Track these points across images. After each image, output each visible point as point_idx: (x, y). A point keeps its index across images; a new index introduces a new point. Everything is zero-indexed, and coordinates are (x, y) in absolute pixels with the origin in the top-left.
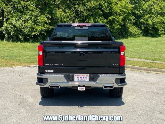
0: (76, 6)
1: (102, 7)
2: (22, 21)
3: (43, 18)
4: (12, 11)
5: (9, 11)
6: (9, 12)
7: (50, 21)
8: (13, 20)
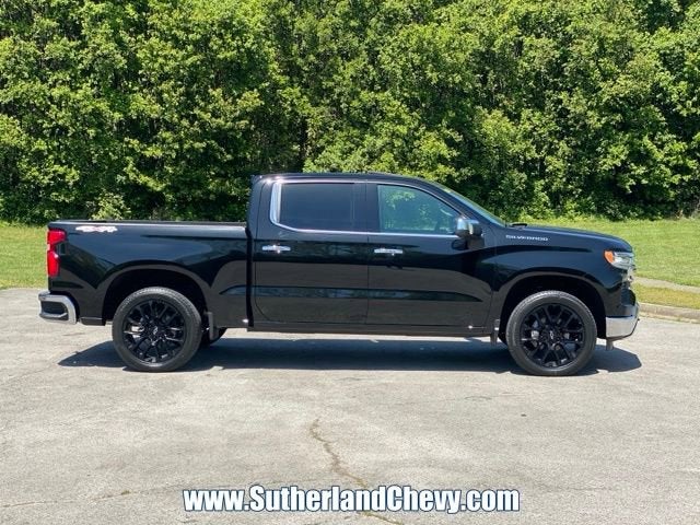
0: (563, 96)
1: (666, 95)
2: (363, 155)
3: (431, 144)
4: (333, 124)
5: (325, 124)
6: (324, 128)
7: (455, 153)
8: (332, 155)
